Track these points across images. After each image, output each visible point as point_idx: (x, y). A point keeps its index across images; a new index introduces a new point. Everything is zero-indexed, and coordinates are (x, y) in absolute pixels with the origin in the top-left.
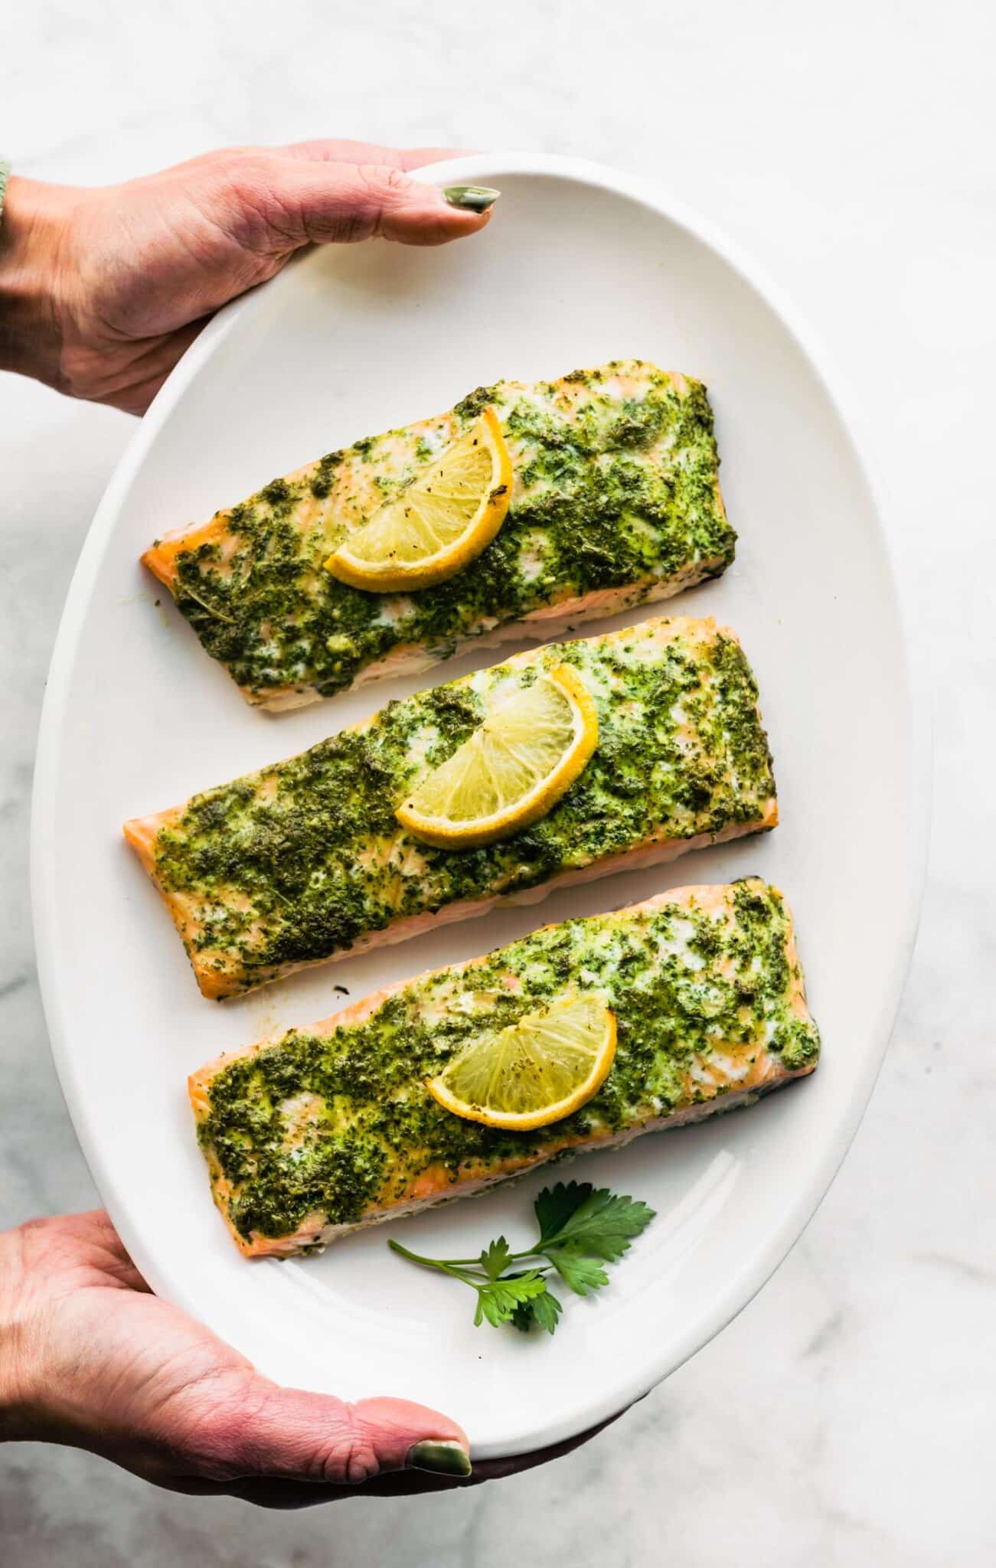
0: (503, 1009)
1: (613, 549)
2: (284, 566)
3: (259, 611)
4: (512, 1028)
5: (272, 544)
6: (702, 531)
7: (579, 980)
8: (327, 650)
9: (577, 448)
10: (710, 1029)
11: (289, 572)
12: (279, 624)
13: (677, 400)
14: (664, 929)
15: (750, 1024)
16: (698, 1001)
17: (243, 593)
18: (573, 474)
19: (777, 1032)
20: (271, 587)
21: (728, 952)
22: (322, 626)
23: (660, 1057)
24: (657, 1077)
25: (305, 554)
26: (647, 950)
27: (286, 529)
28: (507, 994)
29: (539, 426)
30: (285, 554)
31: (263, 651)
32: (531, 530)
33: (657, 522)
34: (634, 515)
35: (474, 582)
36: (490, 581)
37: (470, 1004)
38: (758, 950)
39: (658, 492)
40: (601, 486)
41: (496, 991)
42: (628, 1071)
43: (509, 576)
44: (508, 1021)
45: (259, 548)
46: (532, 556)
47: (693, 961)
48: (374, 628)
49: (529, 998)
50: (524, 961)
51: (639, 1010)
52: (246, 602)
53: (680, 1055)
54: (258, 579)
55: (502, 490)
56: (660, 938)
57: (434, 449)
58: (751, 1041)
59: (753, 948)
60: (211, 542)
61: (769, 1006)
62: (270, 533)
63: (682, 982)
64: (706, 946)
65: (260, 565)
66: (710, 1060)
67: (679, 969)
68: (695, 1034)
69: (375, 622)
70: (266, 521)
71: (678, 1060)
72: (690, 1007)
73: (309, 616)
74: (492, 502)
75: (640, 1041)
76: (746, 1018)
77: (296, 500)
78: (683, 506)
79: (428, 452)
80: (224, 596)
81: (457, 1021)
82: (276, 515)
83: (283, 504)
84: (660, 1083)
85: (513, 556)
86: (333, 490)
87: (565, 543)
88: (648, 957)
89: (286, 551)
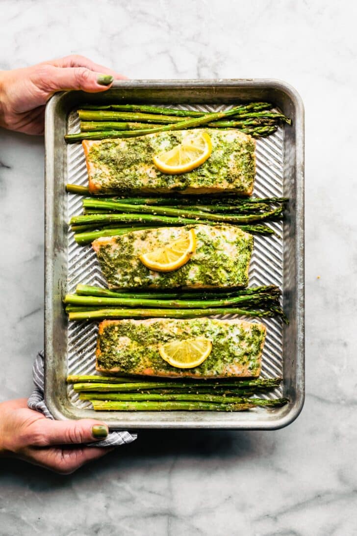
0: (184, 335)
1: (214, 276)
2: (128, 256)
3: (118, 265)
4: (184, 341)
5: (126, 249)
6: (240, 277)
7: (206, 335)
8: (133, 280)
9: (213, 247)
10: (235, 359)
11: (129, 257)
12: (123, 270)
13: (244, 241)
14: (232, 329)
15: (246, 361)
16: (234, 351)
17: (115, 259)
18: (209, 253)
19: (252, 365)
20: (123, 260)
21: (246, 341)
22: (134, 274)
23: (220, 361)
24: (217, 365)
25: (134, 254)
26: (225, 333)
27: (131, 246)
28: (186, 331)
29: (206, 239)
30: (129, 253)
31: (116, 276)
32: (195, 265)
33: (228, 272)
34: (223, 269)
35: (176, 274)
36: (181, 275)
37: (176, 331)
38: (254, 342)
39: (232, 264)
40: (216, 259)
41: (184, 330)
42: (210, 361)
43: (186, 275)
44: (184, 338)
45: (122, 249)
46: (193, 272)
47: (236, 340)
48: (147, 278)
49: (191, 335)
50: (194, 325)
51: (218, 347)
52: (116, 262)
53: (225, 362)
54: (120, 257)
55: (191, 253)
56: (230, 331)
57: (176, 236)
58: (245, 365)
59: (253, 342)
60: (110, 244)
61: (252, 358)
62: (126, 246)
63: (231, 344)
64: (242, 338)
65: (122, 253)
66: (232, 366)
67: (232, 341)
68: (231, 358)
69: (148, 277)
70: (126, 243)
71: (224, 363)
72: (231, 351)
73: (131, 270)
74: (188, 255)
75: (216, 355)
76: (246, 359)
77: (136, 239)
78: (237, 269)
79: (174, 236)
80: (110, 260)
81: (171, 334)
82: (129, 242)
83: (132, 240)
84: (218, 367)
85: (188, 270)
86: (146, 239)
87: (203, 271)
88: (225, 335)
89: (130, 252)
